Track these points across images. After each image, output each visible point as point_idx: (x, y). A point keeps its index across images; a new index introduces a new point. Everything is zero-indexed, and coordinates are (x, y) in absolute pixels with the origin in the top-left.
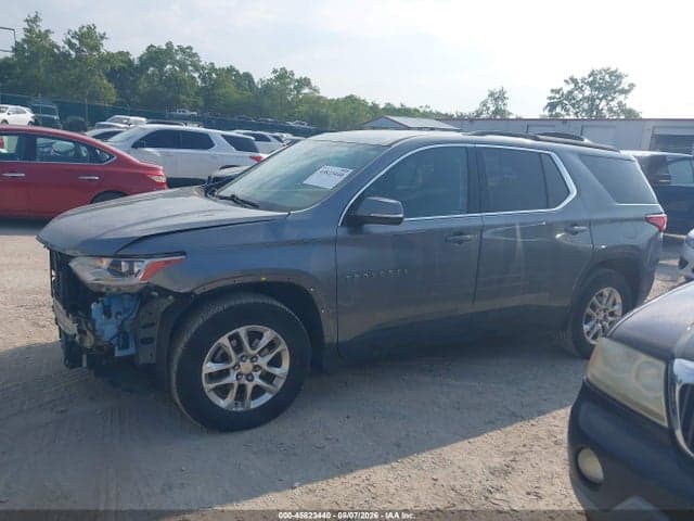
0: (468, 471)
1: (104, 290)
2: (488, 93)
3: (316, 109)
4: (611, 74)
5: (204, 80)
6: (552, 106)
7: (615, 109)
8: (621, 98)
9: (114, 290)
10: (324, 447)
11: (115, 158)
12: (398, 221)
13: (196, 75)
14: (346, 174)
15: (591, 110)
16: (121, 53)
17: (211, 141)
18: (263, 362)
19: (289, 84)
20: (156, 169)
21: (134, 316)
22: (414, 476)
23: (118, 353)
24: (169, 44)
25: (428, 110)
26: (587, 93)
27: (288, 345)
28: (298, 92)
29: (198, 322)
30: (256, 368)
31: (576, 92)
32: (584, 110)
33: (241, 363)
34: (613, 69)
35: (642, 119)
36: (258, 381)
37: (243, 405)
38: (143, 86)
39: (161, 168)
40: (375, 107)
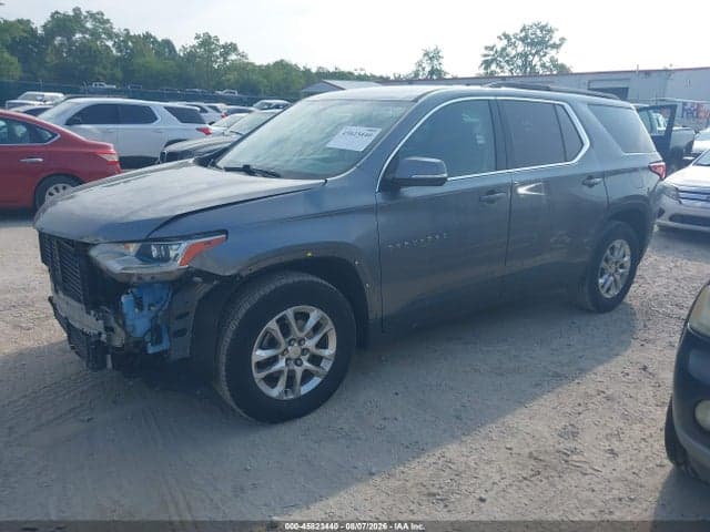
0: (537, 436)
1: (135, 279)
2: (422, 53)
3: (246, 77)
4: (542, 29)
5: (119, 49)
6: (487, 64)
7: (548, 64)
8: (552, 53)
9: (148, 279)
10: (384, 428)
11: (59, 136)
12: (442, 182)
13: (110, 43)
14: (375, 134)
15: (524, 66)
16: (20, 22)
17: (154, 114)
18: (310, 344)
19: (213, 50)
20: (107, 147)
21: (166, 307)
22: (487, 448)
23: (151, 350)
24: (77, 11)
25: (362, 73)
26: (520, 48)
27: (335, 324)
28: (225, 60)
29: (244, 307)
30: (304, 351)
31: (509, 49)
32: (518, 66)
33: (289, 348)
34: (543, 24)
35: (572, 74)
36: (307, 365)
37: (293, 392)
38: (50, 59)
39: (111, 145)
40: (307, 72)
